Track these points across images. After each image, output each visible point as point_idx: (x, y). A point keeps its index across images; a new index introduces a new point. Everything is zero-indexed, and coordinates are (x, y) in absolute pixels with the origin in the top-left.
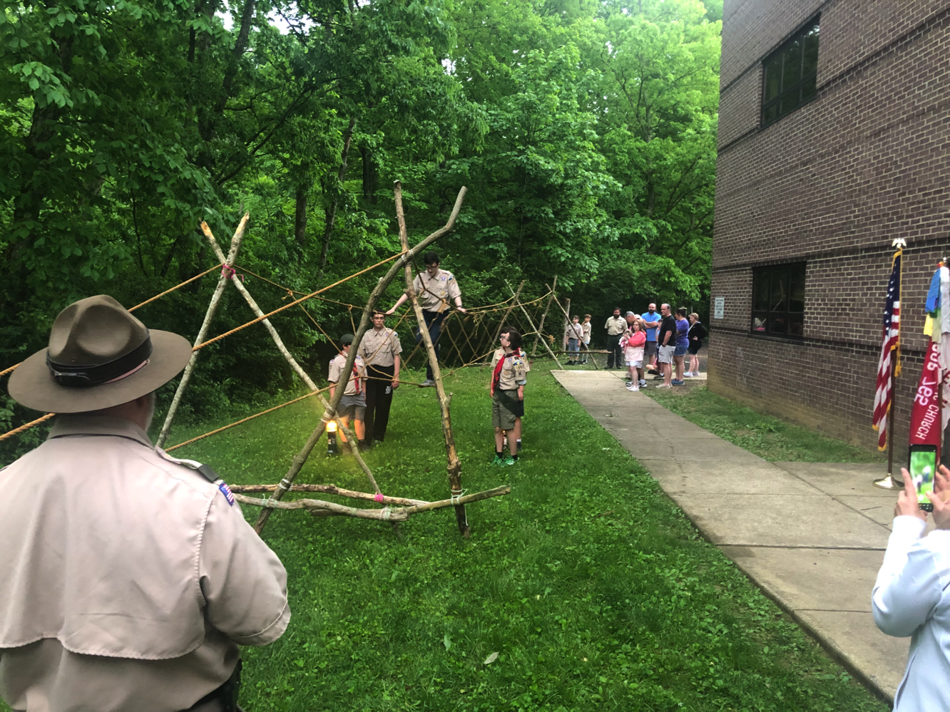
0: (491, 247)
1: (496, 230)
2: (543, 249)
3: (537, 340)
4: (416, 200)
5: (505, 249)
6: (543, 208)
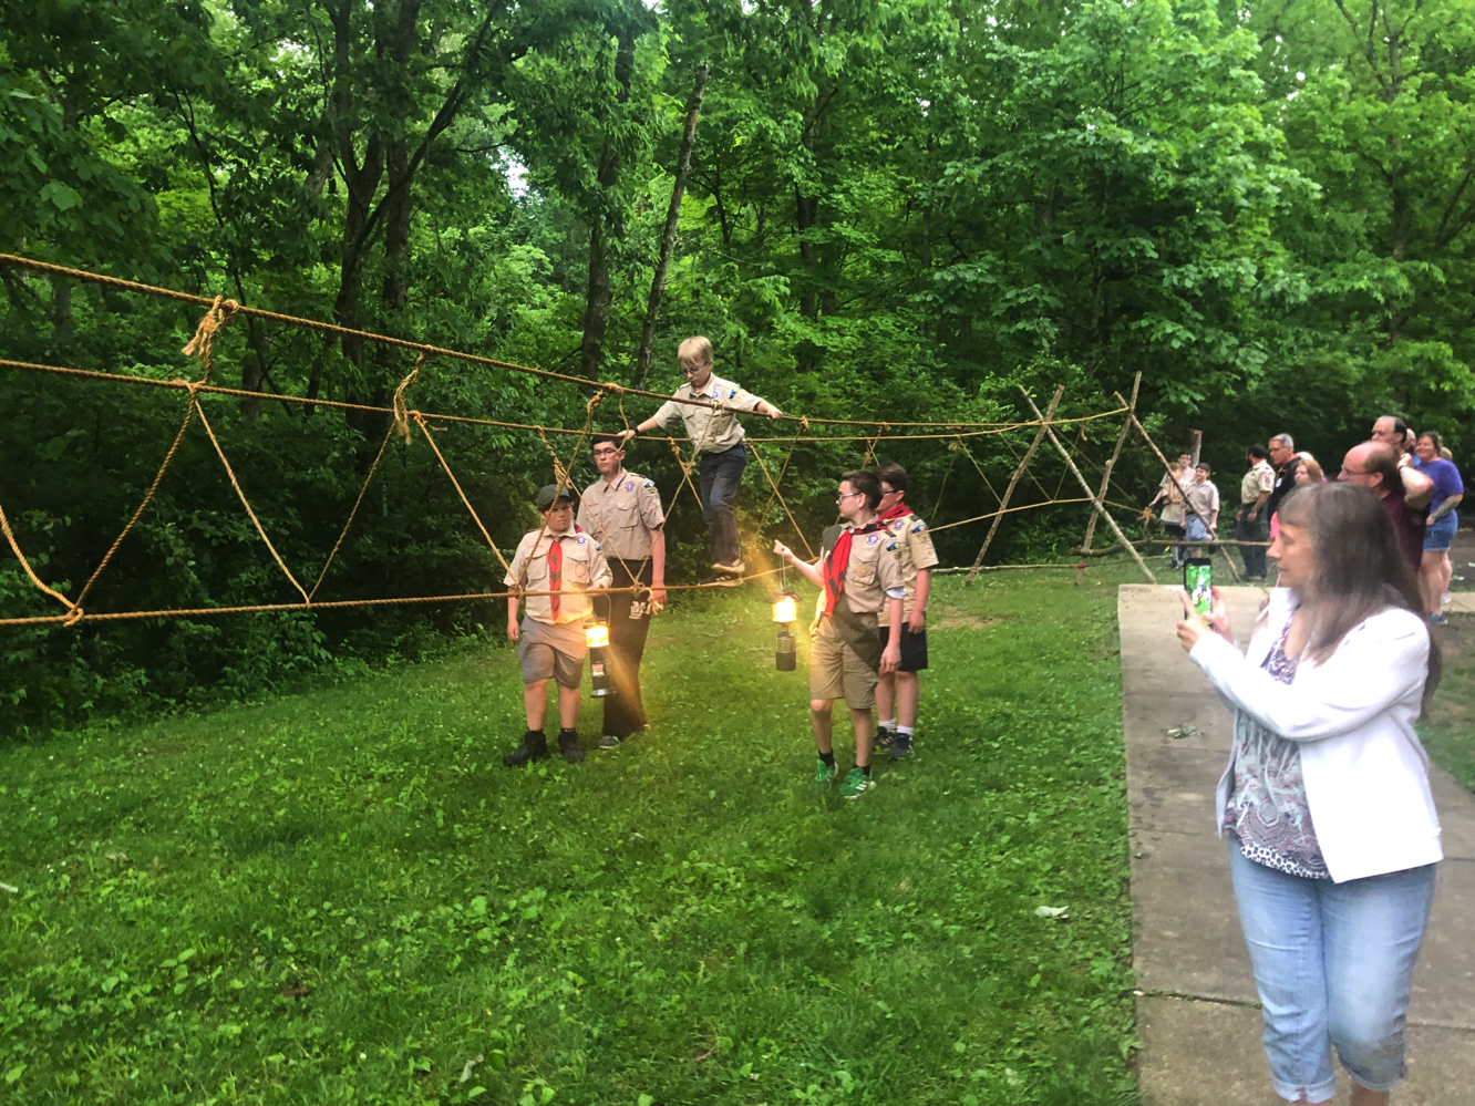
0: (1020, 326)
1: (1035, 293)
2: (1133, 326)
3: (1093, 518)
5: (1052, 330)
6: (1135, 241)
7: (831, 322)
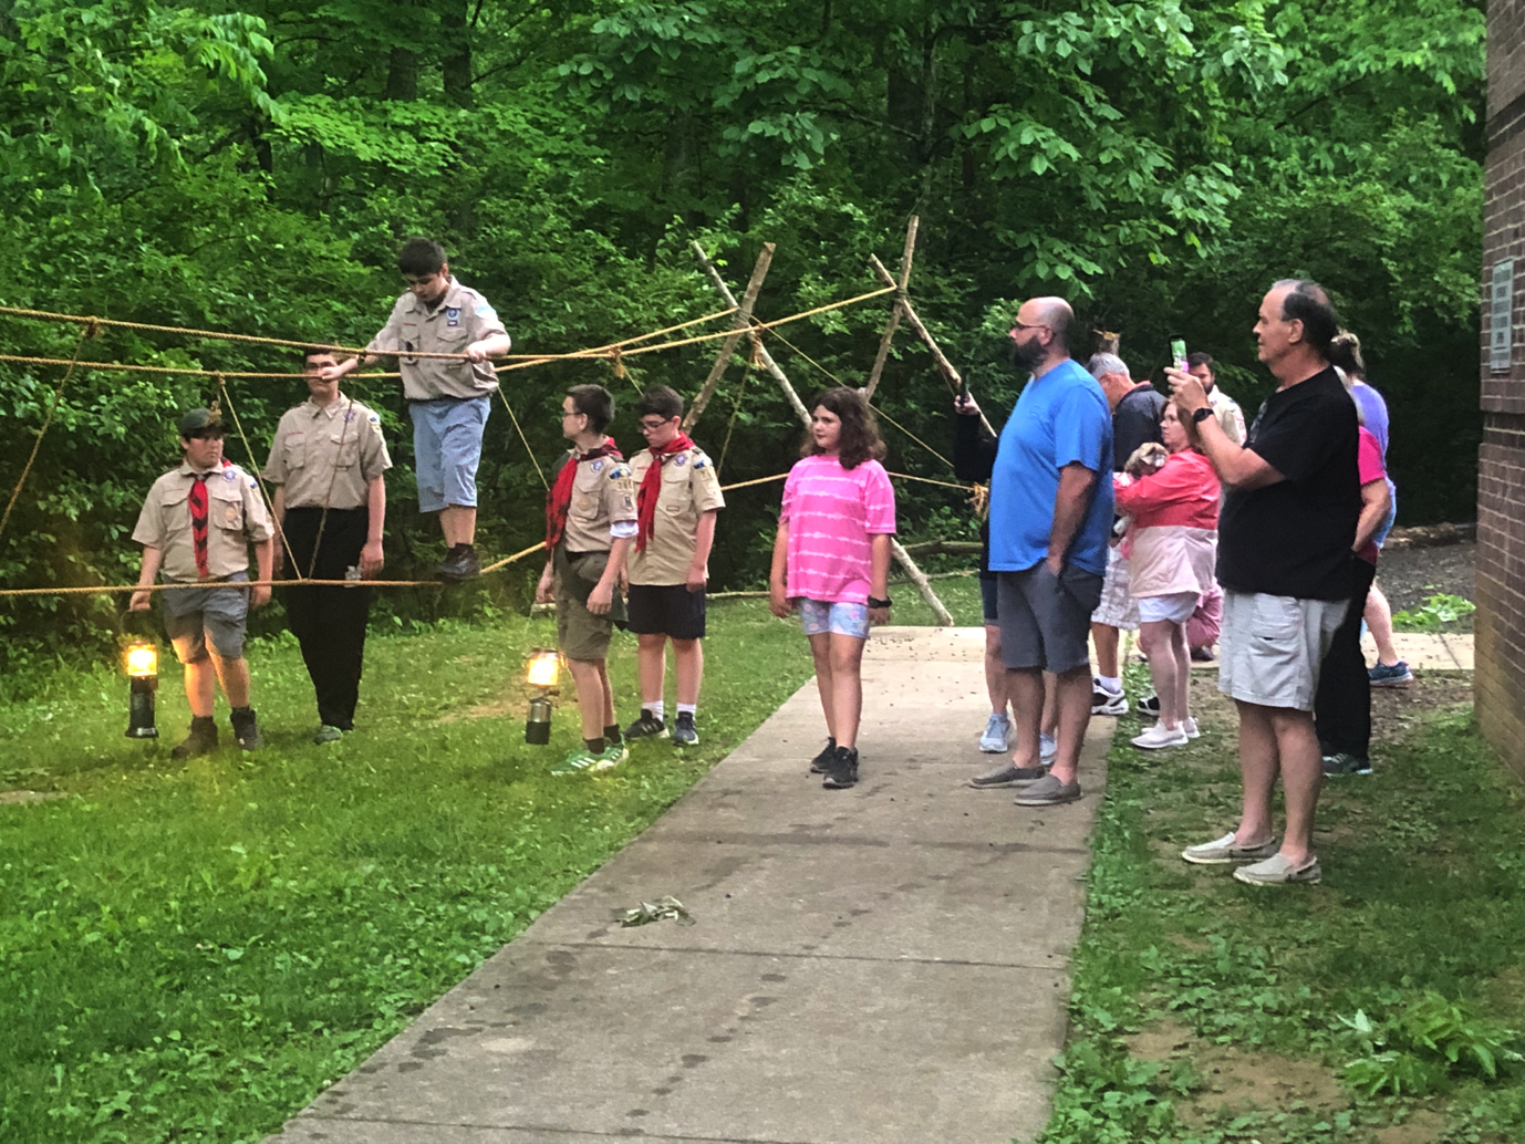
7: (400, 115)
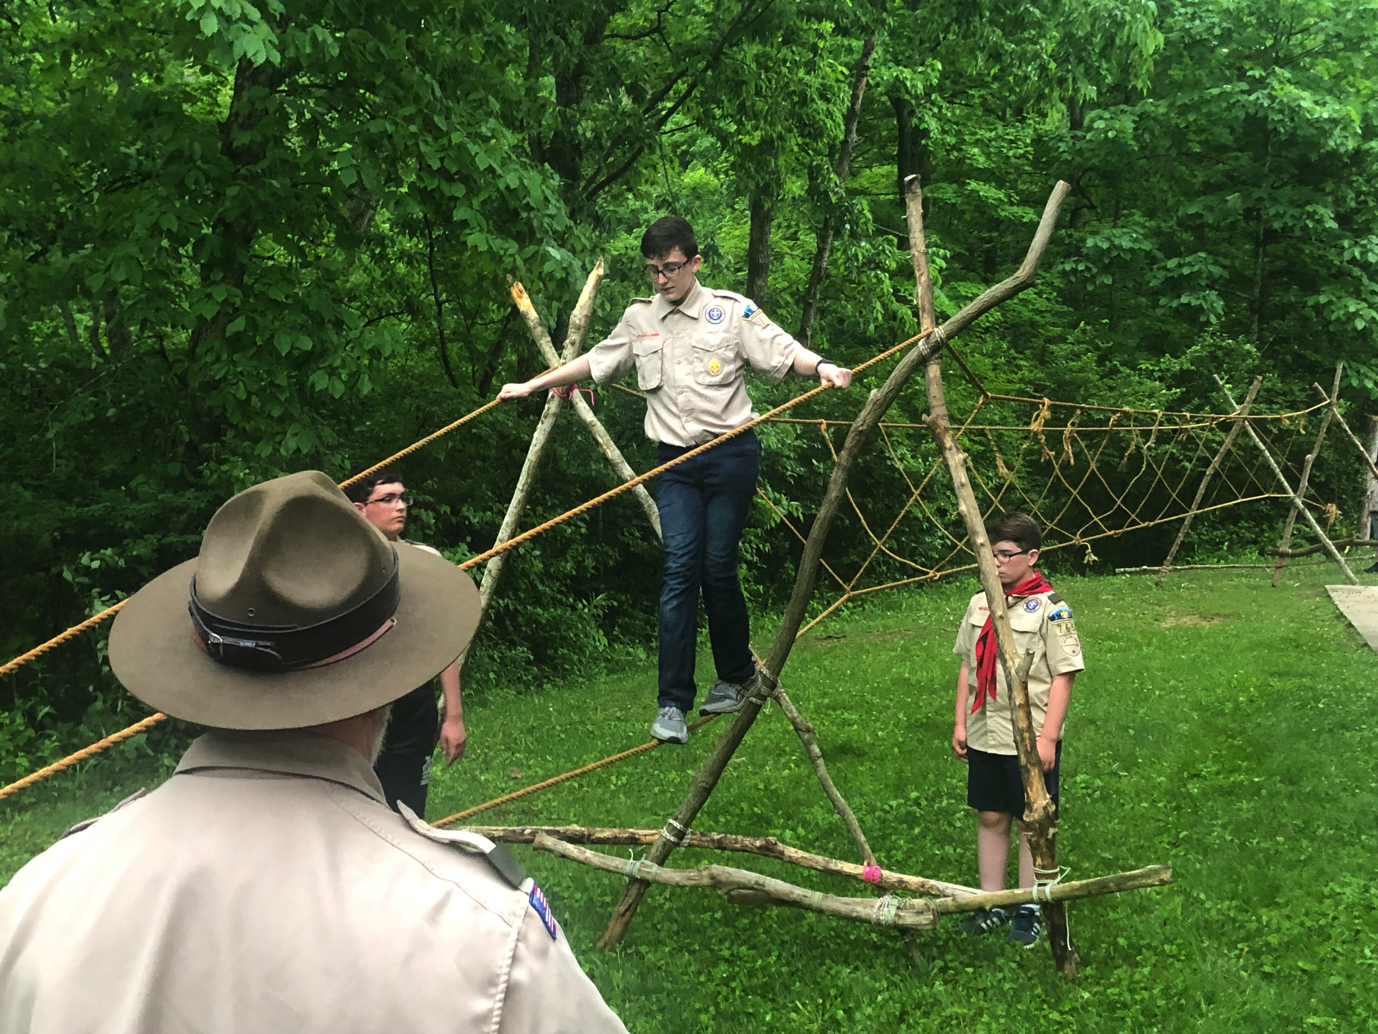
0: (1184, 300)
1: (1199, 262)
2: (1311, 301)
3: (1293, 514)
4: (1012, 204)
5: (1219, 305)
6: (1309, 208)
